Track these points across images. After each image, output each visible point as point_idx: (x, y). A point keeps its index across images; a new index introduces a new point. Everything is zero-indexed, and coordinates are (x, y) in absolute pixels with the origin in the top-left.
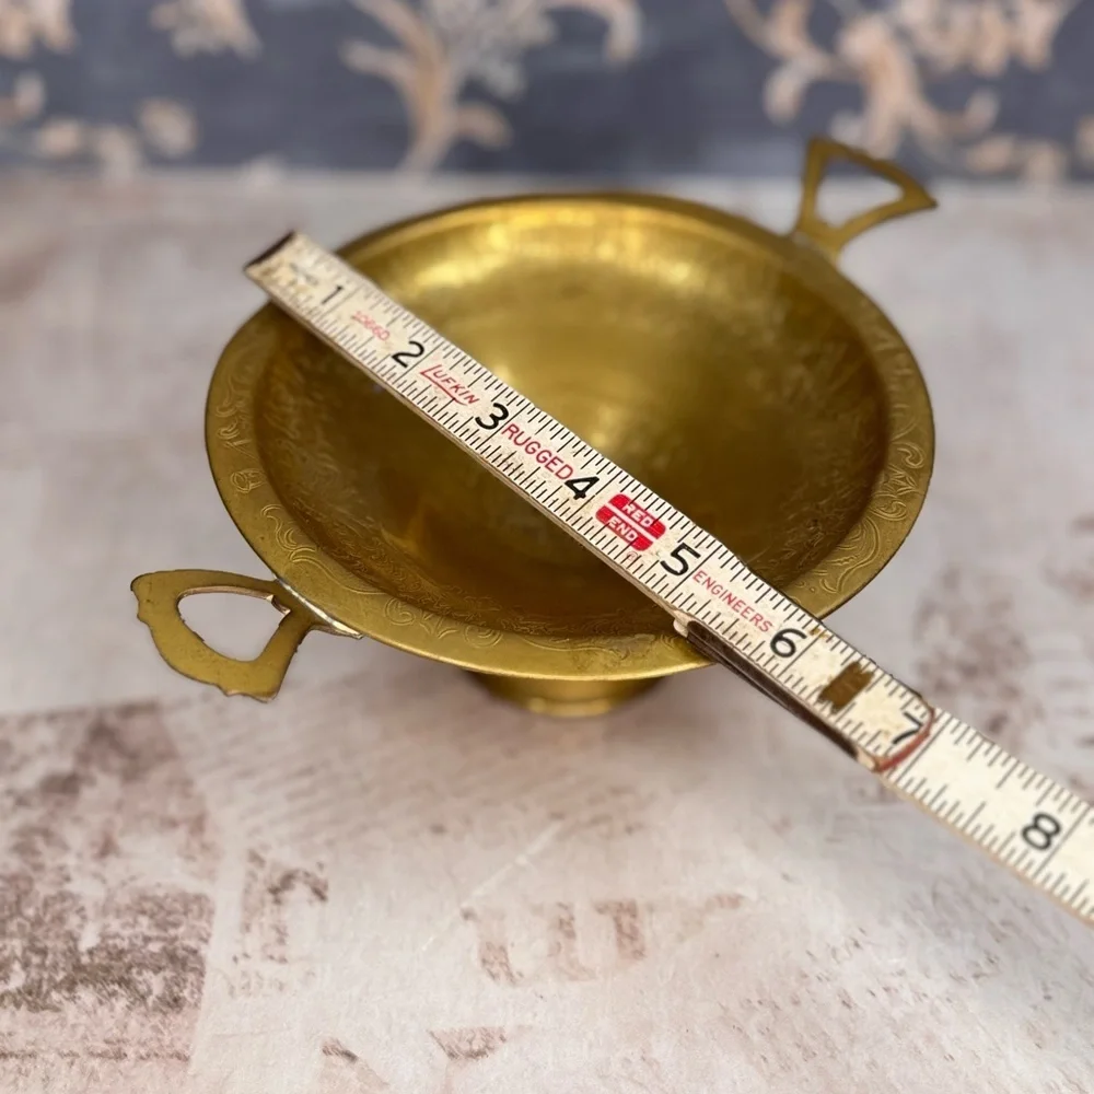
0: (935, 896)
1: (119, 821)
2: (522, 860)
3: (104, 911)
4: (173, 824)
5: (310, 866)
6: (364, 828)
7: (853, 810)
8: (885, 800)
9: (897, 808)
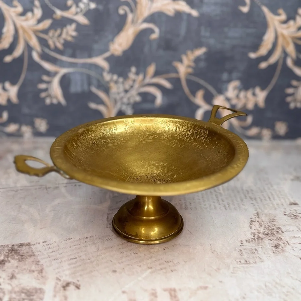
0: (266, 286)
1: (17, 271)
2: (140, 278)
3: (11, 292)
4: (33, 271)
5: (75, 281)
6: (91, 271)
7: (238, 266)
8: (247, 263)
9: (251, 265)
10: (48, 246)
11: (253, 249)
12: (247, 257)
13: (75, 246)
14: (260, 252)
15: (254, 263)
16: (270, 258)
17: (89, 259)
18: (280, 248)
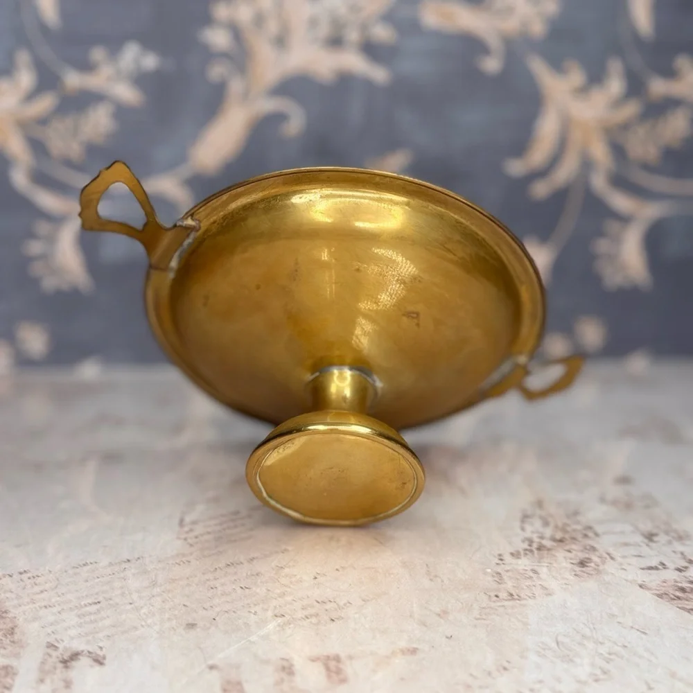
2: (253, 638)
5: (92, 648)
7: (493, 605)
8: (513, 599)
9: (523, 602)
10: (32, 581)
11: (526, 570)
12: (514, 587)
13: (98, 578)
14: (543, 576)
15: (530, 597)
16: (570, 587)
17: (131, 604)
18: (590, 566)
